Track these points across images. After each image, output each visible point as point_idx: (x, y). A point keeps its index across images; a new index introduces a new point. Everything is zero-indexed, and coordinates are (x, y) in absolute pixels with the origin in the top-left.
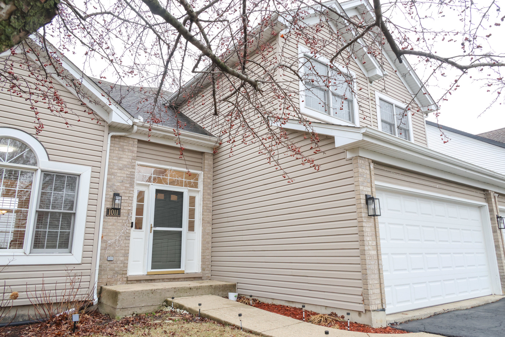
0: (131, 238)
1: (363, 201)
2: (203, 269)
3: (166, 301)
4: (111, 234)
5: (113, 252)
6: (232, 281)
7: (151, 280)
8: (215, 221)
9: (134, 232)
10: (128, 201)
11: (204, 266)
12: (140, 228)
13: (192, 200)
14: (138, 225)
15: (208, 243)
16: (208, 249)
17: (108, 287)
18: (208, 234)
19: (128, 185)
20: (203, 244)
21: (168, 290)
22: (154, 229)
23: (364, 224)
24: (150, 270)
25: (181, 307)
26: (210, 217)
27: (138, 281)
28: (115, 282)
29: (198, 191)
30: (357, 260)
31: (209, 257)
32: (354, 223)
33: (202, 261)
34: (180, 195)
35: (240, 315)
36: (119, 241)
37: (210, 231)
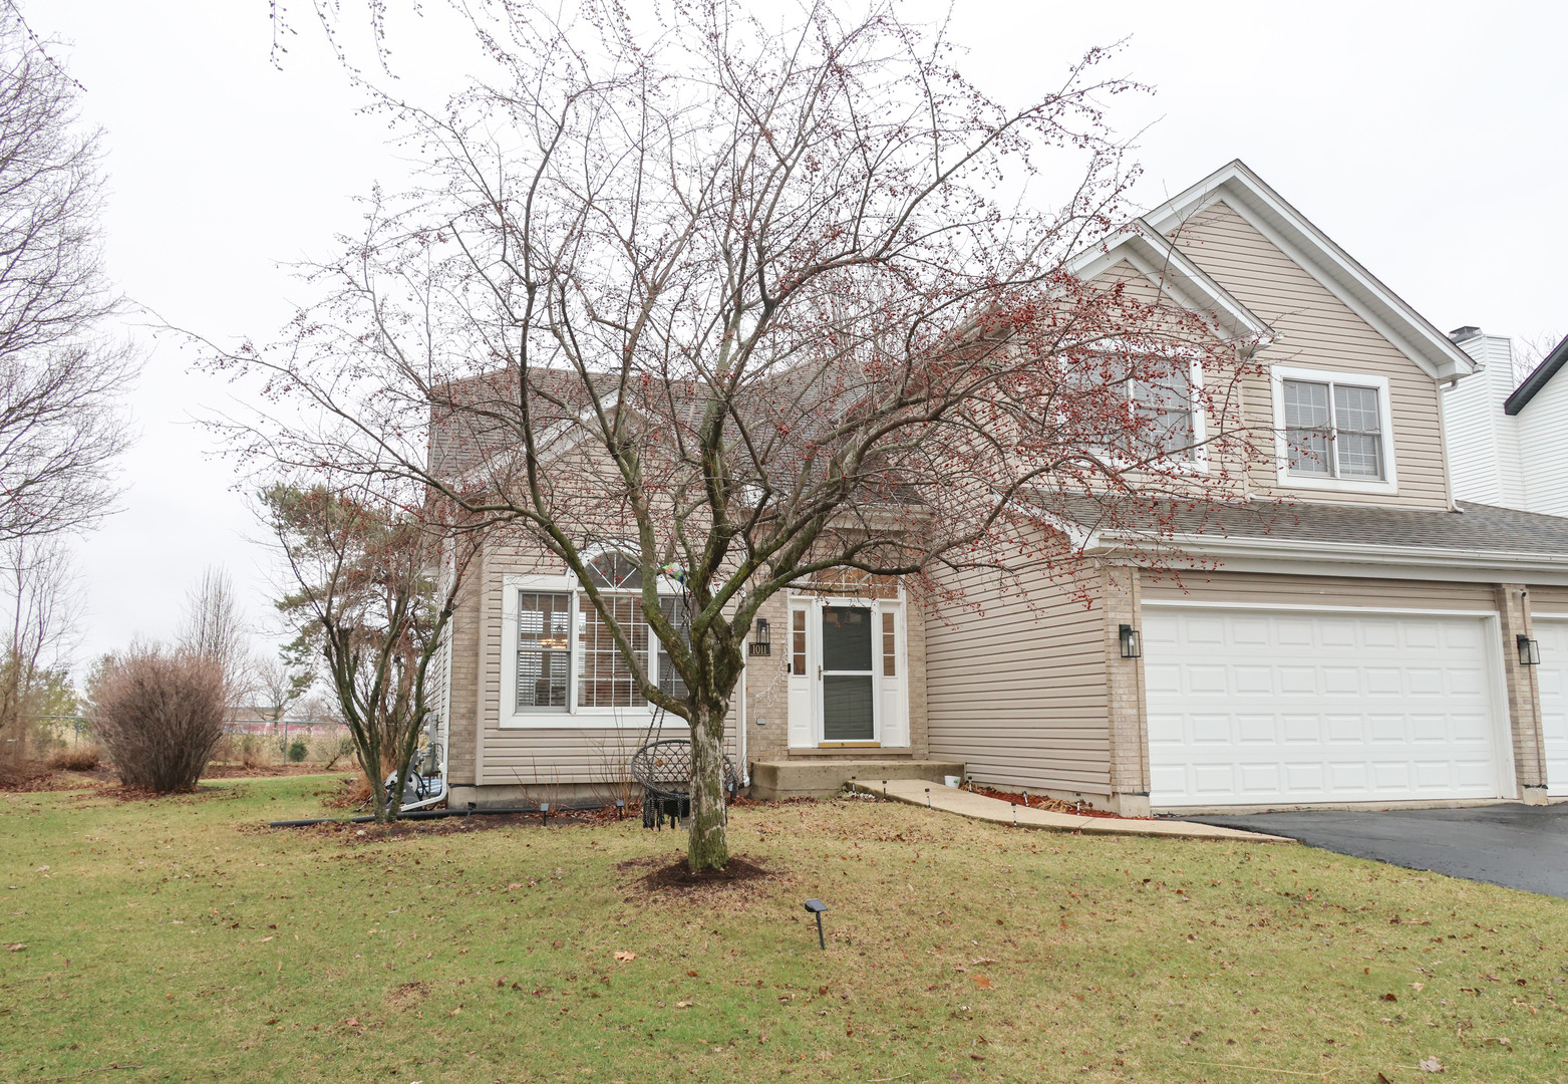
0: (789, 689)
1: (1114, 635)
2: (914, 742)
3: (847, 784)
4: (759, 684)
5: (764, 711)
6: (959, 760)
7: (826, 756)
8: (930, 658)
9: (793, 680)
10: (780, 631)
11: (915, 736)
12: (803, 672)
13: (888, 620)
14: (799, 668)
15: (920, 695)
16: (921, 706)
17: (762, 763)
18: (919, 680)
19: (778, 605)
20: (911, 698)
21: (848, 769)
22: (824, 673)
23: (1113, 670)
24: (822, 740)
25: (865, 790)
26: (923, 649)
27: (806, 756)
28: (773, 756)
29: (898, 604)
30: (1104, 722)
31: (924, 720)
32: (1101, 668)
33: (911, 728)
34: (866, 613)
35: (927, 790)
36: (771, 694)
37: (924, 676)
